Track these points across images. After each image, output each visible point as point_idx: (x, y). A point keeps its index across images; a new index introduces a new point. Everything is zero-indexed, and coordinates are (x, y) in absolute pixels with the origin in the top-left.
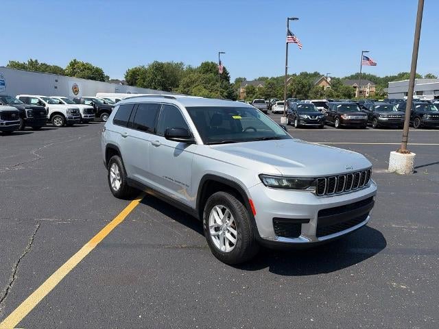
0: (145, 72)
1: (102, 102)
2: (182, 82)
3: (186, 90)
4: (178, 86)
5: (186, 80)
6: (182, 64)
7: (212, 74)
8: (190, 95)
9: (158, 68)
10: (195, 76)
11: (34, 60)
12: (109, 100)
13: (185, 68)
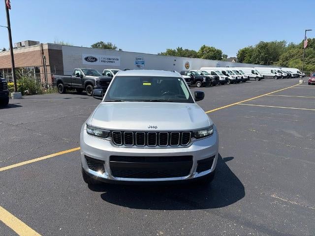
0: (252, 51)
1: (200, 73)
2: (281, 57)
3: (285, 63)
4: (278, 60)
5: (286, 54)
6: (284, 42)
7: (312, 49)
8: (287, 67)
9: (263, 47)
10: (295, 51)
11: (180, 48)
12: (206, 72)
13: (287, 45)
